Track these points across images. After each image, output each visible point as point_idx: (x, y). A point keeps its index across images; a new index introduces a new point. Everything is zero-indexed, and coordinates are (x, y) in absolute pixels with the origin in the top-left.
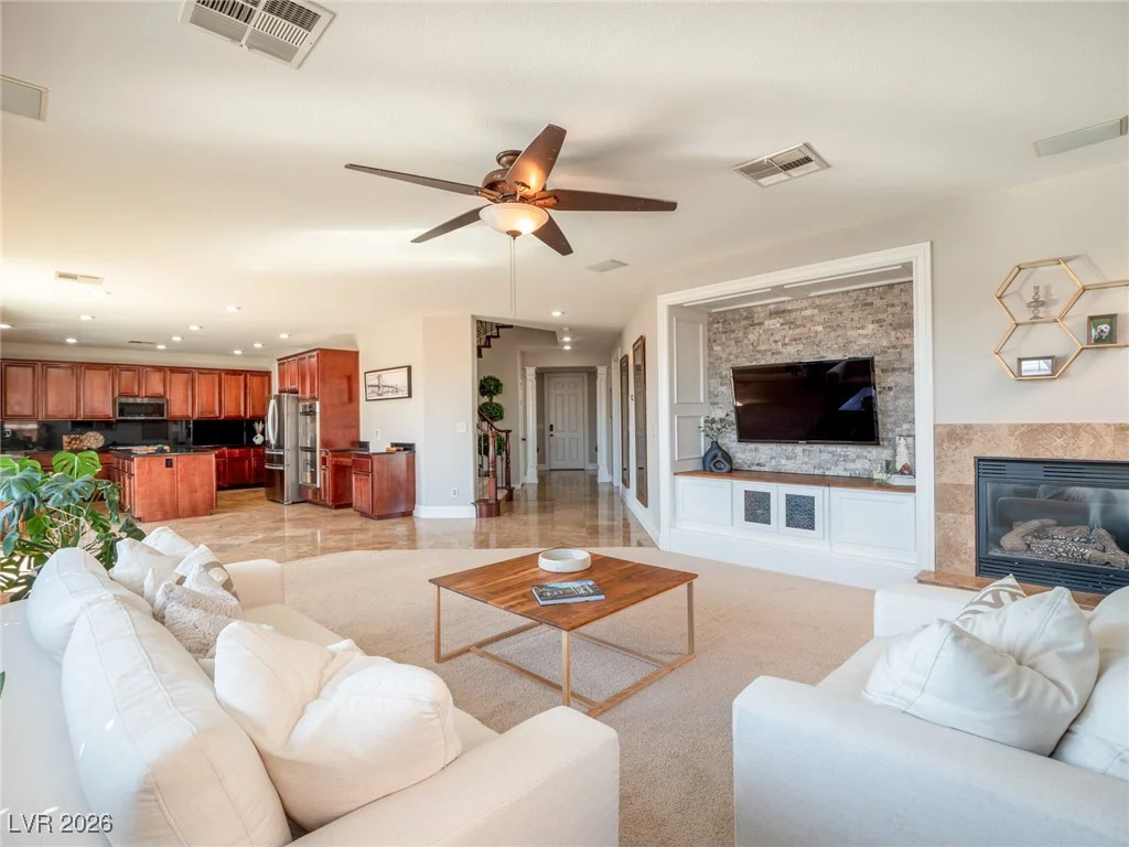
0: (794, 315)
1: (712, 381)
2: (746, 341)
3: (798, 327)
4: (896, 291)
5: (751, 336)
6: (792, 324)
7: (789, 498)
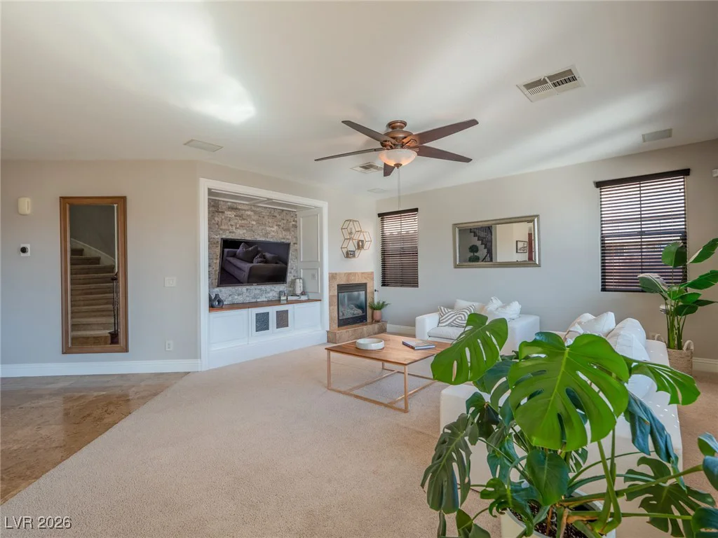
3: (244, 219)
4: (284, 213)
6: (241, 217)
7: (278, 314)
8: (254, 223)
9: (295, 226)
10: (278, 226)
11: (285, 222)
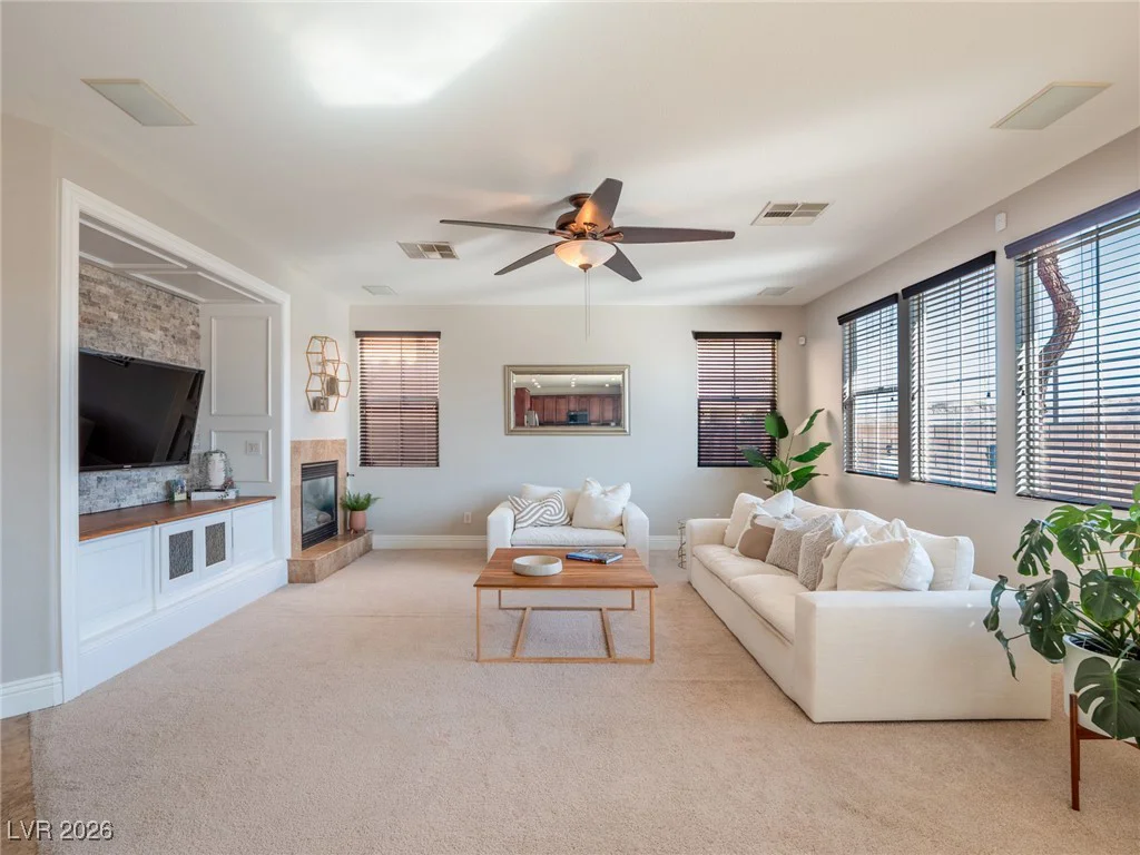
4: (176, 301)
7: (208, 531)
8: (115, 316)
9: (196, 336)
10: (165, 330)
11: (177, 322)
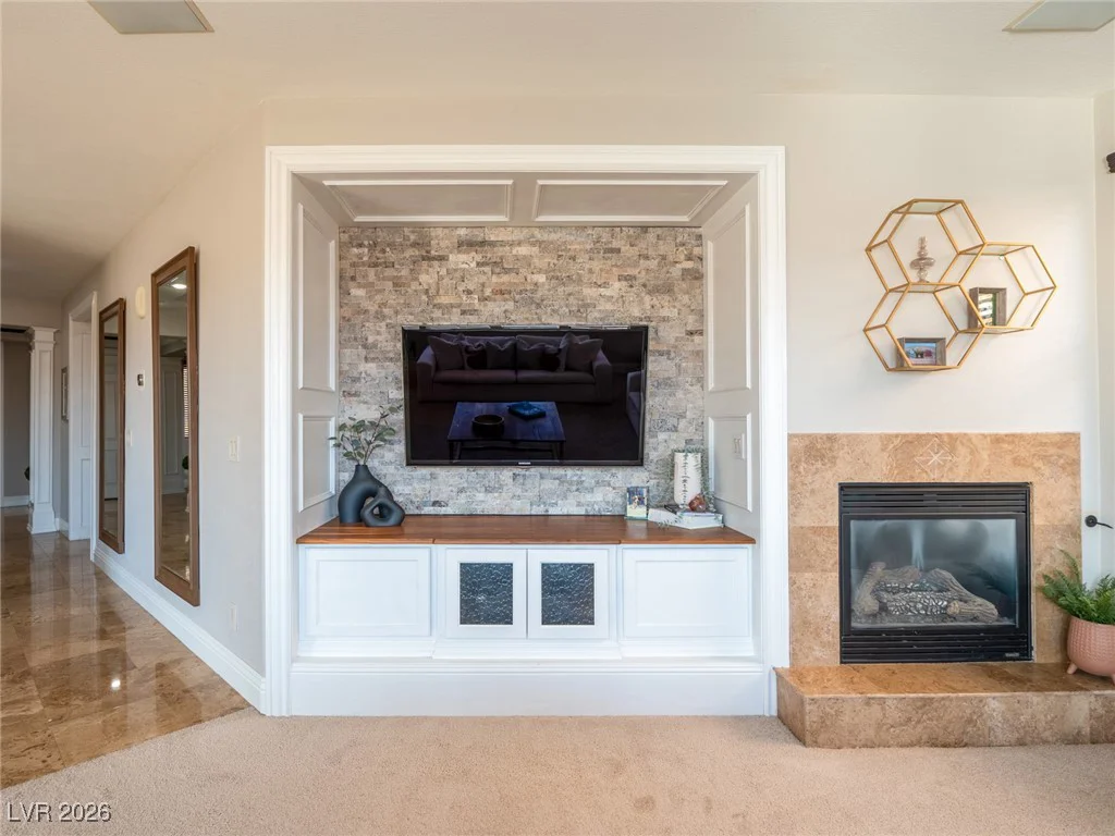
0: (500, 251)
1: (347, 351)
2: (414, 285)
3: (507, 271)
4: (651, 236)
5: (423, 278)
6: (498, 266)
7: (547, 569)
8: (541, 278)
9: (695, 275)
10: (629, 279)
11: (653, 264)
